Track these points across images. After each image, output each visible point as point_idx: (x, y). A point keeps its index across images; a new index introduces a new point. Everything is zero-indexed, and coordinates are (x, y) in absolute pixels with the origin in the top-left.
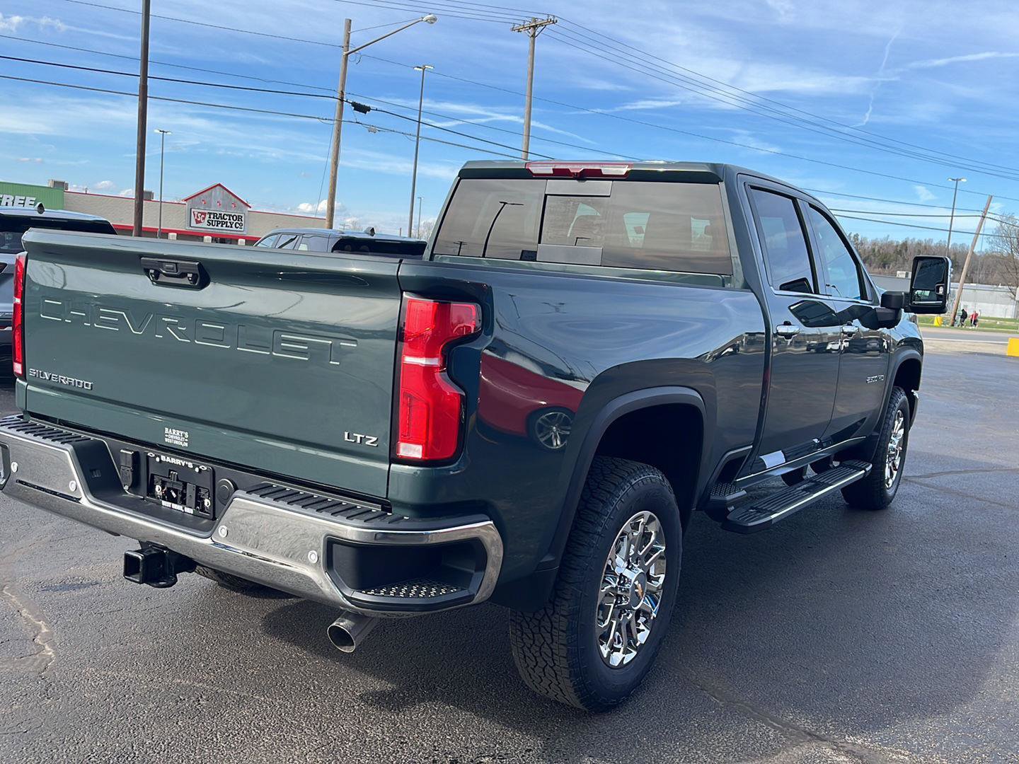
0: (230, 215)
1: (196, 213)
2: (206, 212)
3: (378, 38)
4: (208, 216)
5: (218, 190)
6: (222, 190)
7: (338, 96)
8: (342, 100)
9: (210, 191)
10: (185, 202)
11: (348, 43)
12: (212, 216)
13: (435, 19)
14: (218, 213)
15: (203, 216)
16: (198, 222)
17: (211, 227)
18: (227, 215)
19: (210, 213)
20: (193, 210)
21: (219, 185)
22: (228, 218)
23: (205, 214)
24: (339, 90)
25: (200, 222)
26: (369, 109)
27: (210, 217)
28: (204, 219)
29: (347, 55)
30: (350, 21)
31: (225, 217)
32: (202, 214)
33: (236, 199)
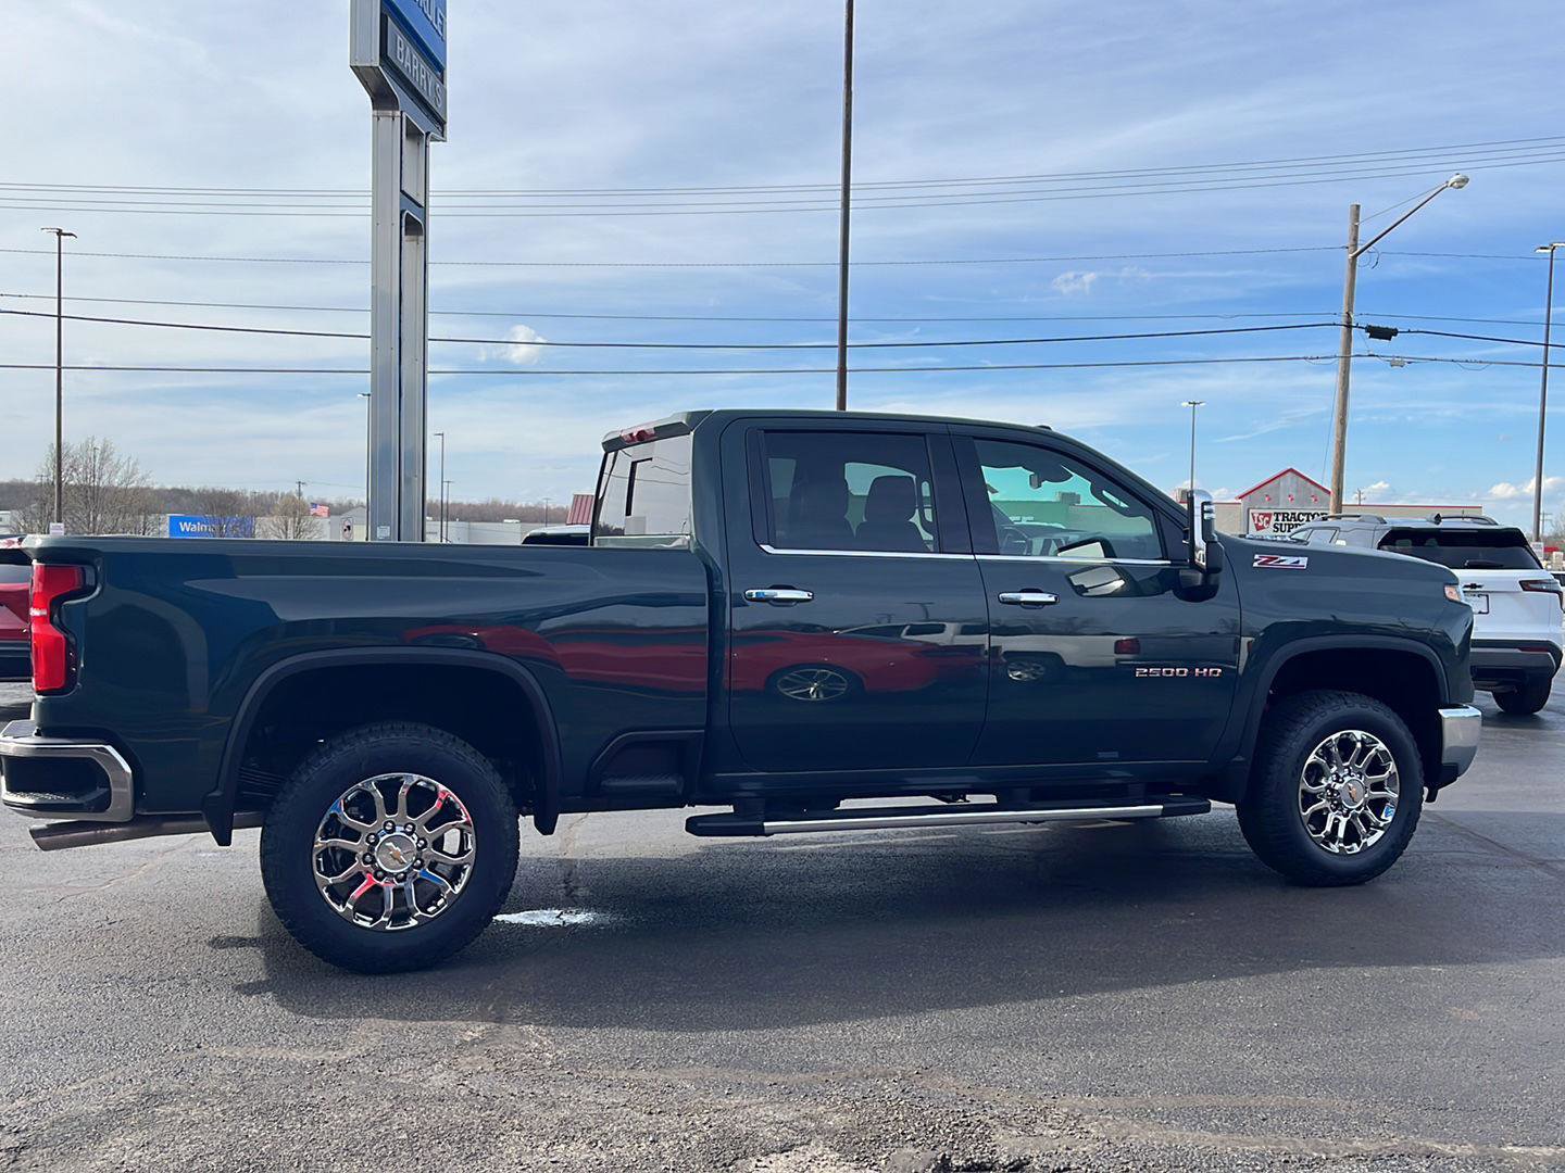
0: (1308, 514)
1: (1256, 515)
2: (1272, 511)
3: (1392, 224)
4: (1274, 518)
5: (1289, 479)
6: (1296, 478)
7: (1343, 320)
8: (1349, 326)
9: (1276, 482)
10: (1240, 501)
11: (1355, 239)
12: (1280, 518)
13: (1465, 181)
14: (1289, 512)
15: (1267, 519)
16: (1259, 528)
17: (1279, 533)
18: (1304, 514)
19: (1277, 514)
20: (1251, 511)
21: (1291, 470)
22: (1305, 518)
23: (1269, 515)
24: (1344, 310)
25: (1262, 528)
26: (1395, 332)
27: (1277, 520)
28: (1268, 522)
29: (1355, 257)
30: (1358, 207)
31: (1301, 517)
32: (1265, 515)
33: (1318, 489)
